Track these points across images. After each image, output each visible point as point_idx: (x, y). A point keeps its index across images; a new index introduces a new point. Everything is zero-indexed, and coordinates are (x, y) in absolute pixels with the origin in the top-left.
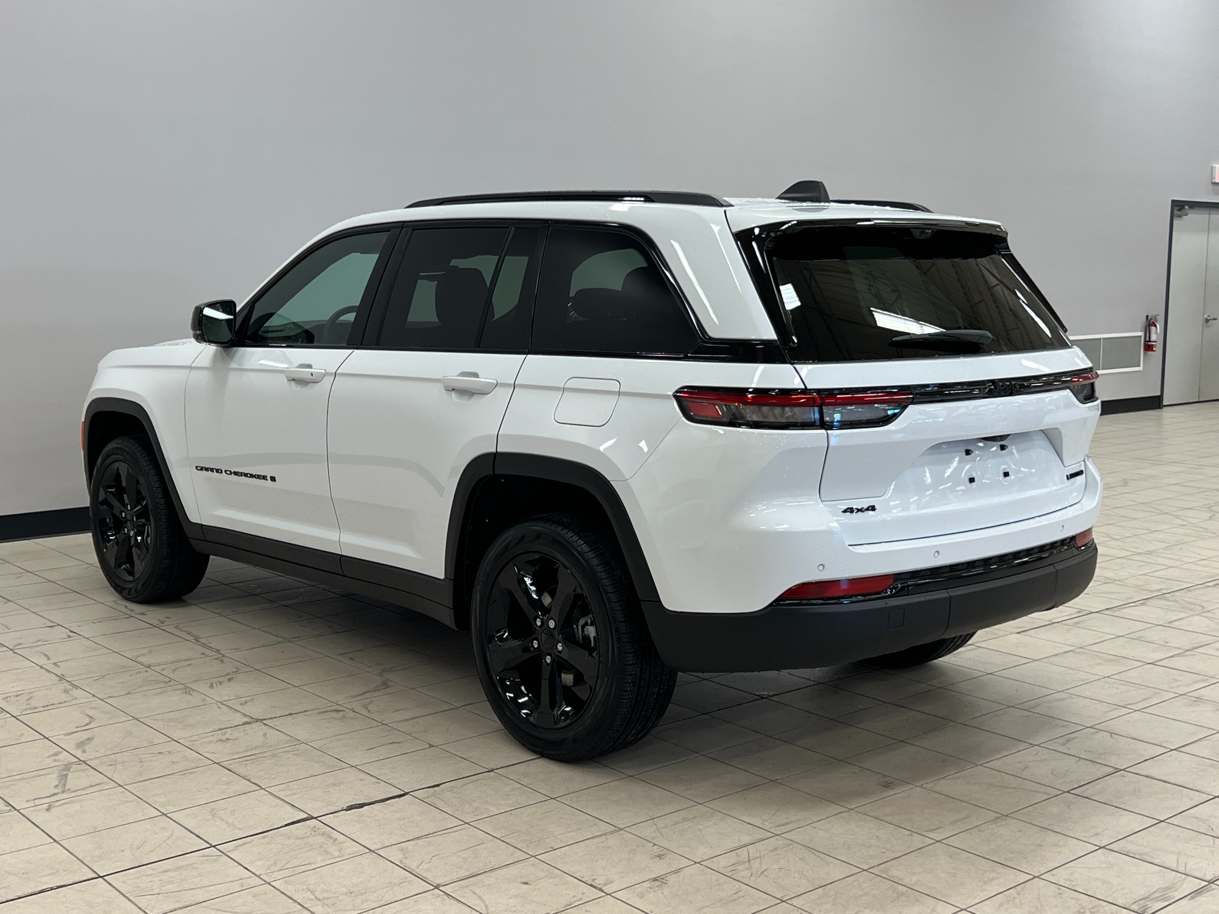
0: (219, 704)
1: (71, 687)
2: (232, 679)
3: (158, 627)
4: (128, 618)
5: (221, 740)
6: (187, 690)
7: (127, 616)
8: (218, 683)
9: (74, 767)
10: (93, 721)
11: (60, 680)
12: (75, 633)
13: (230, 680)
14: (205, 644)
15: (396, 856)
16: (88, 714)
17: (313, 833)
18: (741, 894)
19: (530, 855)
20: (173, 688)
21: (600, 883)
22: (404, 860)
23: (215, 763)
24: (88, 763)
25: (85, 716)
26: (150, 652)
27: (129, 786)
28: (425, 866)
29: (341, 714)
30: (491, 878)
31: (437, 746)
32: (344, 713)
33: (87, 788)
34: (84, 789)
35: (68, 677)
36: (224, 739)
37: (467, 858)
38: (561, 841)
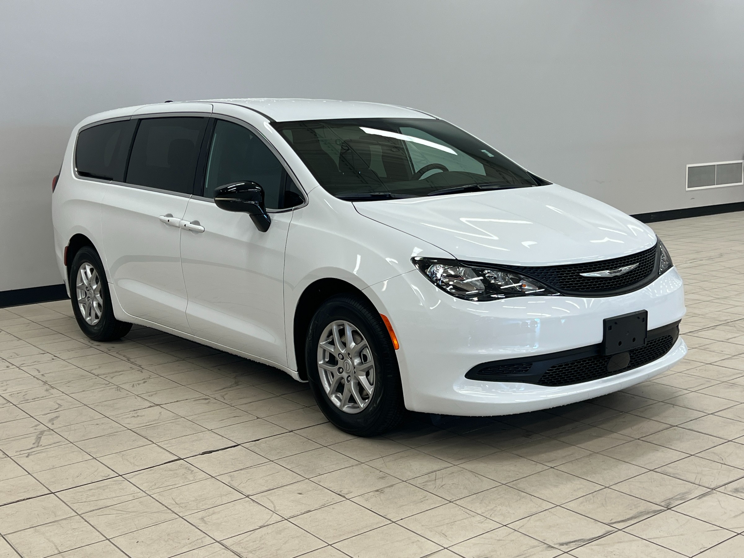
0: (136, 396)
1: (50, 388)
2: (146, 381)
3: (106, 353)
4: (90, 348)
5: (134, 416)
6: (119, 388)
7: (89, 347)
8: (137, 385)
9: (46, 433)
10: (60, 407)
11: (44, 384)
12: (56, 357)
13: (144, 382)
14: (133, 362)
15: (226, 479)
16: (58, 403)
17: (180, 468)
18: (426, 498)
19: (305, 478)
20: (110, 387)
21: (343, 493)
22: (231, 482)
23: (129, 429)
24: (54, 430)
25: (57, 404)
26: (100, 367)
27: (77, 443)
28: (242, 485)
29: (208, 401)
30: (280, 491)
31: (261, 418)
32: (209, 400)
33: (52, 444)
34: (50, 445)
35: (49, 383)
36: (136, 415)
37: (268, 480)
38: (326, 470)
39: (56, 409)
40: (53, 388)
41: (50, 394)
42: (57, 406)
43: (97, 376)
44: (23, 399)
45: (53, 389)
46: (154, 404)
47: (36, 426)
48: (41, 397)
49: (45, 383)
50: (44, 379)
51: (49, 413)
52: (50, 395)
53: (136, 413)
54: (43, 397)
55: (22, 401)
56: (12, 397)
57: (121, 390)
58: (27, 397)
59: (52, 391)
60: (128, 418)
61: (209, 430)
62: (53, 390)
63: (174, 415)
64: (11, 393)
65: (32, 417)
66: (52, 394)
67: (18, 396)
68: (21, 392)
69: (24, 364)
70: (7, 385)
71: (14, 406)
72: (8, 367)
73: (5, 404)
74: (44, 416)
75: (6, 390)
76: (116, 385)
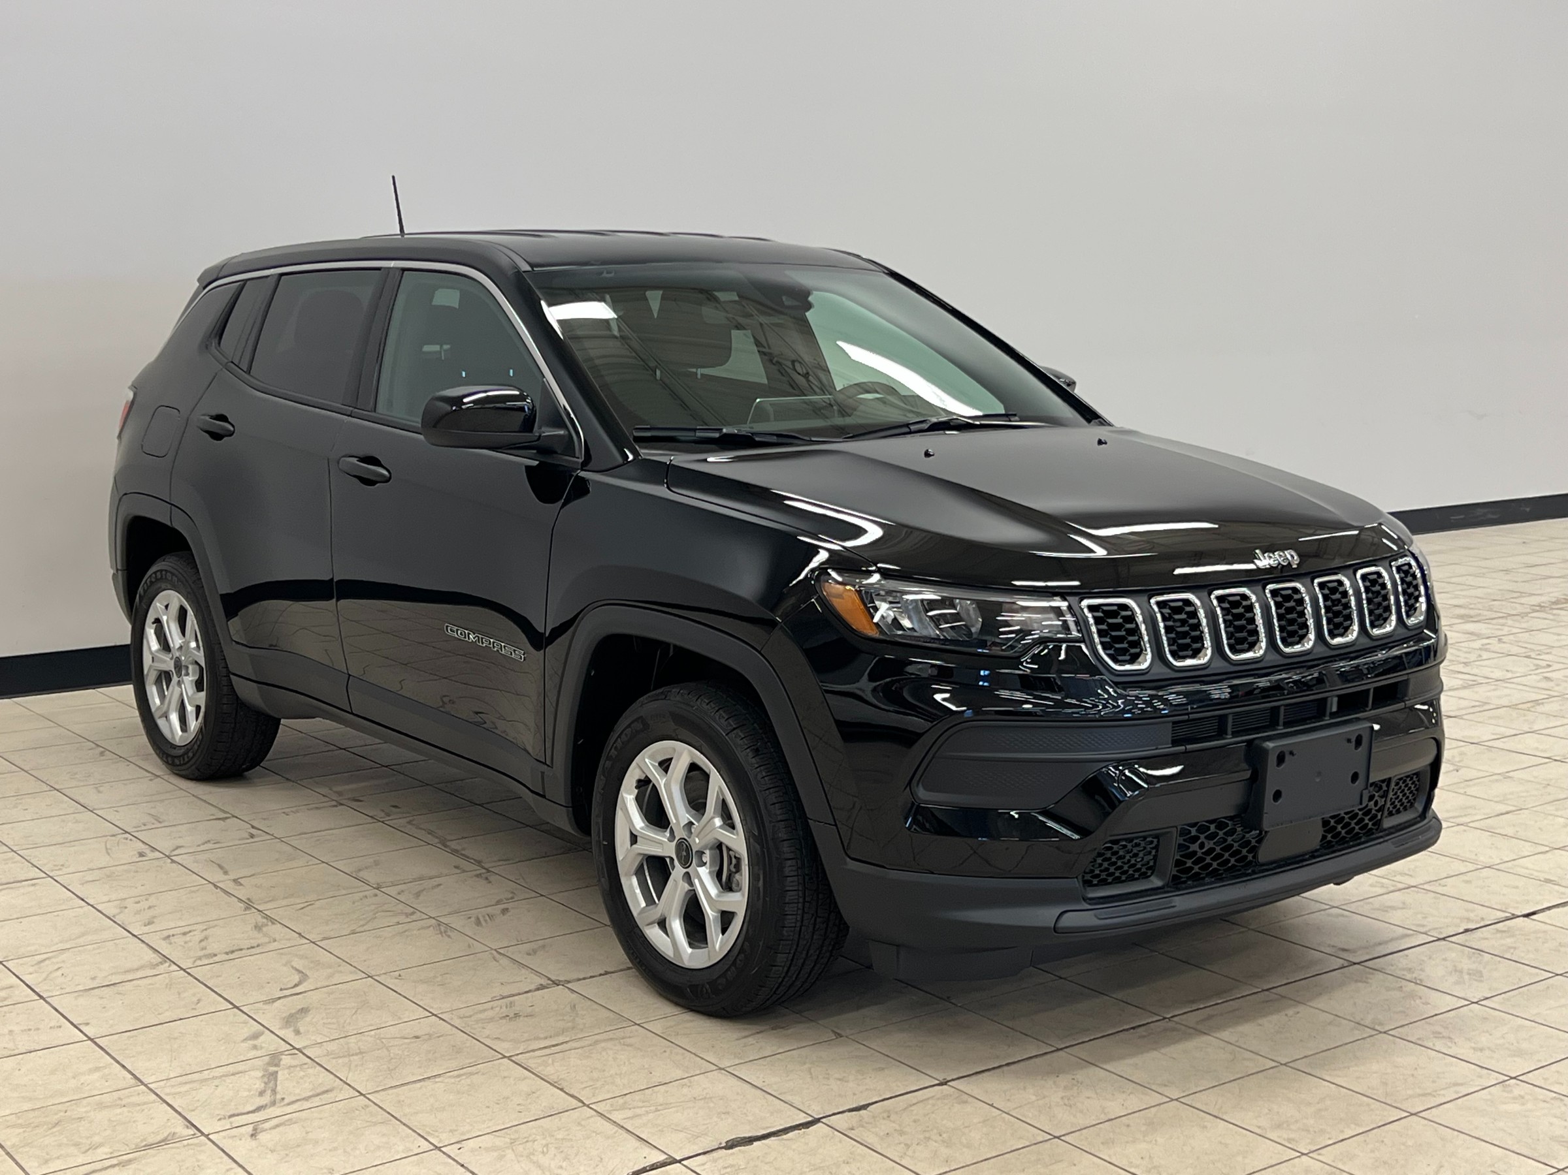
39: (296, 986)
40: (273, 921)
41: (267, 940)
42: (296, 978)
43: (377, 889)
44: (201, 953)
45: (273, 923)
46: (549, 979)
47: (255, 1036)
48: (248, 949)
49: (248, 905)
50: (242, 893)
51: (280, 998)
52: (270, 942)
53: (511, 1007)
54: (253, 947)
55: (200, 958)
56: (171, 943)
57: (449, 933)
58: (213, 947)
59: (274, 930)
60: (491, 1020)
61: (720, 1069)
62: (274, 926)
63: (612, 1015)
64: (166, 933)
65: (237, 1008)
66: (275, 941)
67: (186, 943)
68: (190, 932)
69: (178, 848)
70: (150, 908)
71: (182, 972)
72: (141, 855)
73: (157, 965)
74: (266, 1007)
75: (150, 923)
76: (434, 918)
